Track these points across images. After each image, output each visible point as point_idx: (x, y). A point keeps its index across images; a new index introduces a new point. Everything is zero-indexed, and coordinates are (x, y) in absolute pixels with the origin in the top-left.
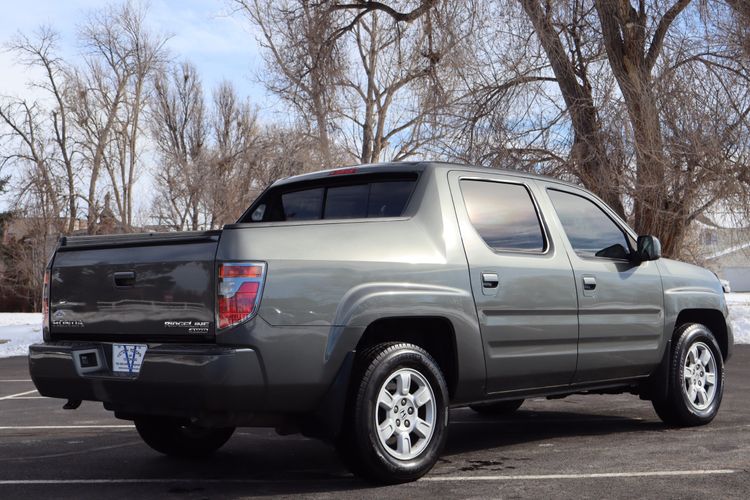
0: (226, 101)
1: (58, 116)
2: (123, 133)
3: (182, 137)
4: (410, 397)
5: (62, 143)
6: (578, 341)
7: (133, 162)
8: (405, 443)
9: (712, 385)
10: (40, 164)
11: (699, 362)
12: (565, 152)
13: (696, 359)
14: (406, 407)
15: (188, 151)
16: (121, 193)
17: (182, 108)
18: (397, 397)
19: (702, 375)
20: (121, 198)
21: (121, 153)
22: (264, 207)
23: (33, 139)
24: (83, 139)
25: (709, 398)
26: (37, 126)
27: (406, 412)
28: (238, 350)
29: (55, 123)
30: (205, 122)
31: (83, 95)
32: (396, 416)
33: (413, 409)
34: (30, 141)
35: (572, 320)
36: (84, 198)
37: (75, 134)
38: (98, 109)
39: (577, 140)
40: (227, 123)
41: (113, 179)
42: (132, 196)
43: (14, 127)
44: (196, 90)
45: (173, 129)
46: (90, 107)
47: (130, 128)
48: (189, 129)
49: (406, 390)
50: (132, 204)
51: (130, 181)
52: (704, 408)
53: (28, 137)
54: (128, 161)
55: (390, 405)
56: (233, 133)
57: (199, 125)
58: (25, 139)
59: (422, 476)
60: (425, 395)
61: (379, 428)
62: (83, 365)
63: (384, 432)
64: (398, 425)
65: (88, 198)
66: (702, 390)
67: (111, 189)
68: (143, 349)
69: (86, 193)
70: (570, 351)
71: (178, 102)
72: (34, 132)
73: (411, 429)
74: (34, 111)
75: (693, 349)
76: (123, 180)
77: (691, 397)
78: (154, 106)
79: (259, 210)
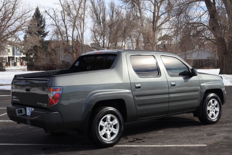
0: (112, 6)
1: (62, 13)
2: (81, 18)
3: (99, 17)
4: (111, 122)
5: (64, 21)
6: (169, 102)
7: (84, 26)
8: (109, 136)
9: (218, 111)
10: (58, 27)
11: (213, 105)
12: (207, 24)
13: (212, 104)
14: (109, 126)
15: (101, 21)
16: (80, 35)
17: (99, 9)
18: (106, 123)
19: (214, 108)
20: (81, 37)
21: (80, 24)
22: (79, 62)
23: (56, 20)
24: (69, 19)
25: (216, 116)
26: (57, 16)
27: (109, 127)
28: (54, 113)
29: (62, 15)
30: (106, 13)
31: (69, 6)
32: (106, 128)
33: (112, 126)
34: (55, 20)
35: (167, 96)
36: (70, 37)
37: (67, 18)
38: (73, 10)
39: (210, 20)
40: (113, 13)
41: (78, 31)
42: (84, 36)
43: (50, 16)
44: (103, 3)
45: (97, 15)
46: (71, 10)
47: (82, 16)
48: (101, 15)
49: (109, 121)
50: (84, 39)
51: (83, 32)
52: (214, 119)
53: (54, 19)
54: (82, 26)
55: (103, 125)
56: (115, 16)
57: (104, 14)
58: (54, 20)
59: (114, 145)
60: (116, 121)
61: (100, 132)
62: (18, 113)
63: (102, 133)
64: (107, 131)
65: (72, 37)
66: (214, 113)
67: (78, 34)
68: (33, 109)
69: (71, 35)
70: (166, 105)
71: (98, 7)
72: (56, 17)
73: (111, 132)
74: (56, 11)
75: (211, 101)
76: (81, 32)
77: (210, 115)
78: (91, 8)
79: (77, 63)
